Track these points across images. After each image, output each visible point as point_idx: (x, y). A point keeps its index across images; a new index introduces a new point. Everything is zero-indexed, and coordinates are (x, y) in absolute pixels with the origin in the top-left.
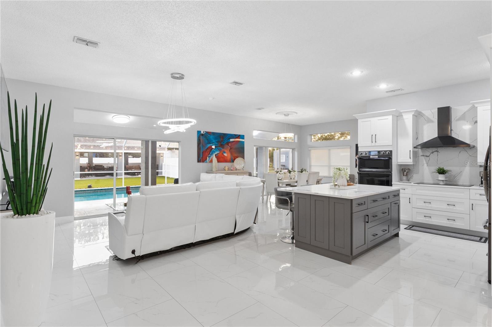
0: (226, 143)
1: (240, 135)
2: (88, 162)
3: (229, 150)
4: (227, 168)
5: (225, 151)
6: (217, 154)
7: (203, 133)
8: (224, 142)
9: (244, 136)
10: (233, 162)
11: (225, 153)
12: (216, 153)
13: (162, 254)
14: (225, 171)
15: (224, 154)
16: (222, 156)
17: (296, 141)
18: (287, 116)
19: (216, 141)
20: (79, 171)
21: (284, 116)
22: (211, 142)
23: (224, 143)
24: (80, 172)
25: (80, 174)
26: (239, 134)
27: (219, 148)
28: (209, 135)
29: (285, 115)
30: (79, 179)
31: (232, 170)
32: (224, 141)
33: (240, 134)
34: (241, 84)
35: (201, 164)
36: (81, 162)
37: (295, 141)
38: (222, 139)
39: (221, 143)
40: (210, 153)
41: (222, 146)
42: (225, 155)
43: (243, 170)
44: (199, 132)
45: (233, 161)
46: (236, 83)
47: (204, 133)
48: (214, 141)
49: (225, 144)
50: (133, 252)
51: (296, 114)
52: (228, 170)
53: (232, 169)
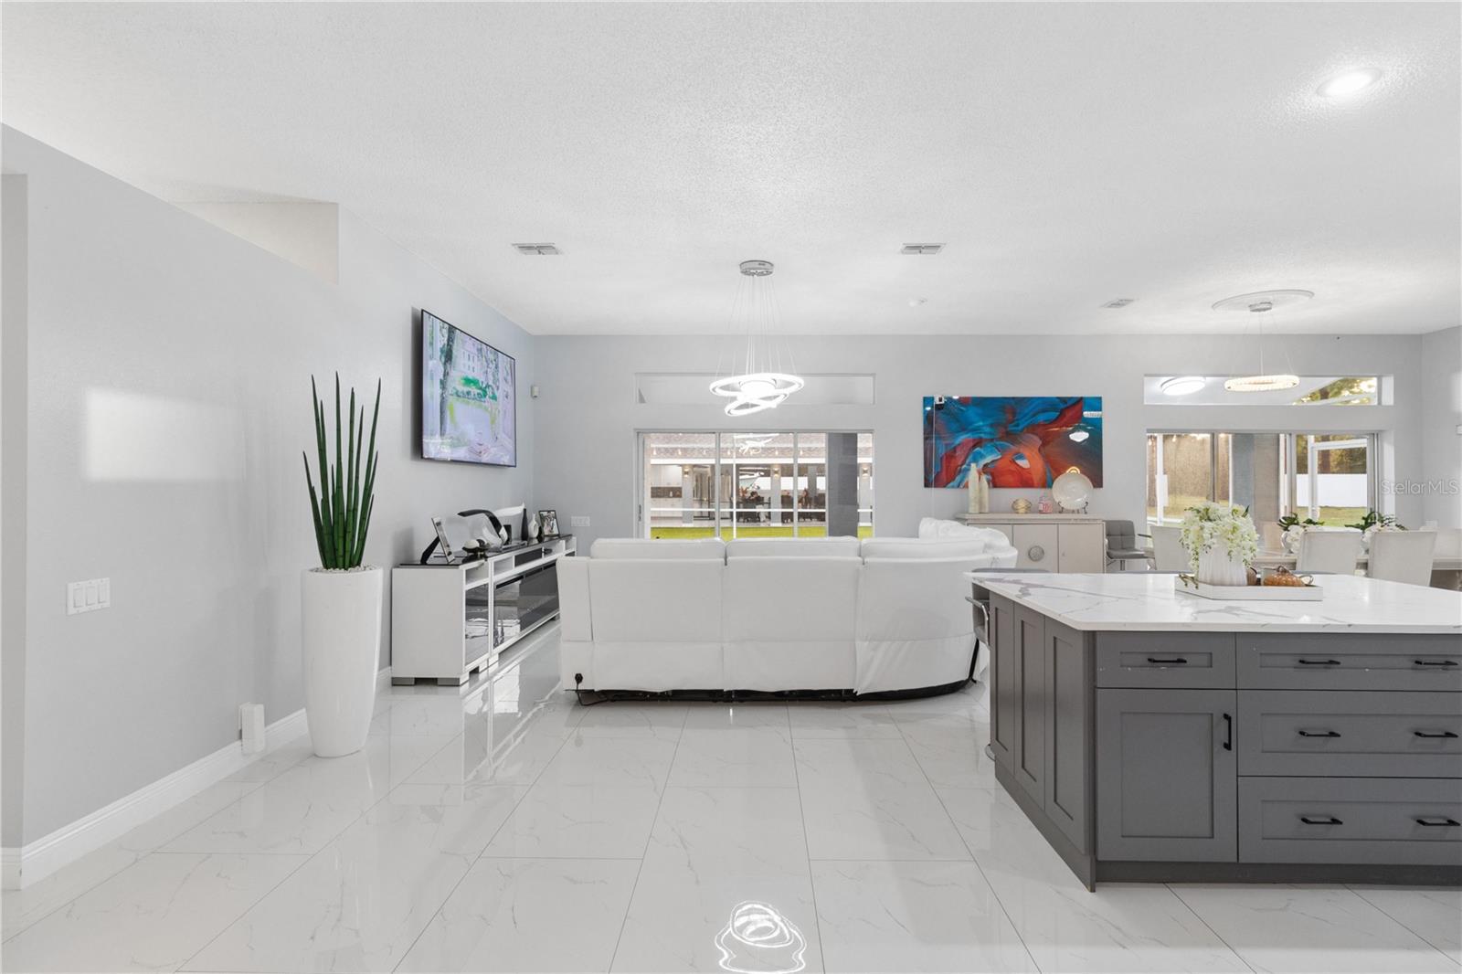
0: (1027, 427)
1: (1081, 398)
2: (807, 487)
3: (1037, 450)
4: (1022, 504)
5: (1021, 450)
6: (993, 461)
7: (938, 403)
8: (1017, 425)
9: (1100, 398)
10: (1050, 487)
11: (1021, 457)
12: (988, 459)
13: (657, 700)
14: (1018, 513)
15: (1019, 462)
16: (1013, 468)
17: (1388, 399)
18: (1265, 310)
19: (990, 421)
20: (780, 505)
21: (1248, 312)
22: (971, 427)
23: (1020, 428)
24: (783, 508)
25: (783, 513)
26: (1080, 396)
27: (998, 443)
28: (962, 408)
29: (1250, 306)
30: (780, 525)
31: (1041, 512)
32: (1017, 420)
33: (1083, 396)
34: (937, 247)
35: (935, 492)
36: (783, 488)
37: (1384, 403)
38: (1009, 416)
39: (1006, 427)
40: (967, 462)
41: (1010, 436)
42: (1024, 463)
43: (1086, 513)
44: (928, 401)
45: (1047, 484)
46: (918, 248)
47: (943, 402)
48: (981, 423)
49: (1022, 431)
50: (579, 678)
51: (1307, 298)
52: (1026, 513)
53: (1041, 507)
